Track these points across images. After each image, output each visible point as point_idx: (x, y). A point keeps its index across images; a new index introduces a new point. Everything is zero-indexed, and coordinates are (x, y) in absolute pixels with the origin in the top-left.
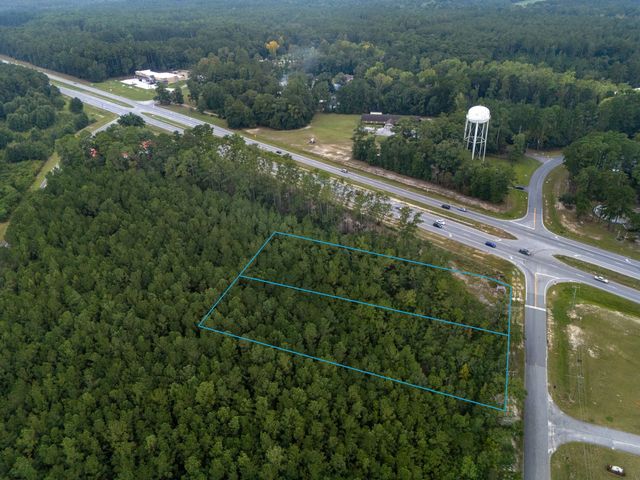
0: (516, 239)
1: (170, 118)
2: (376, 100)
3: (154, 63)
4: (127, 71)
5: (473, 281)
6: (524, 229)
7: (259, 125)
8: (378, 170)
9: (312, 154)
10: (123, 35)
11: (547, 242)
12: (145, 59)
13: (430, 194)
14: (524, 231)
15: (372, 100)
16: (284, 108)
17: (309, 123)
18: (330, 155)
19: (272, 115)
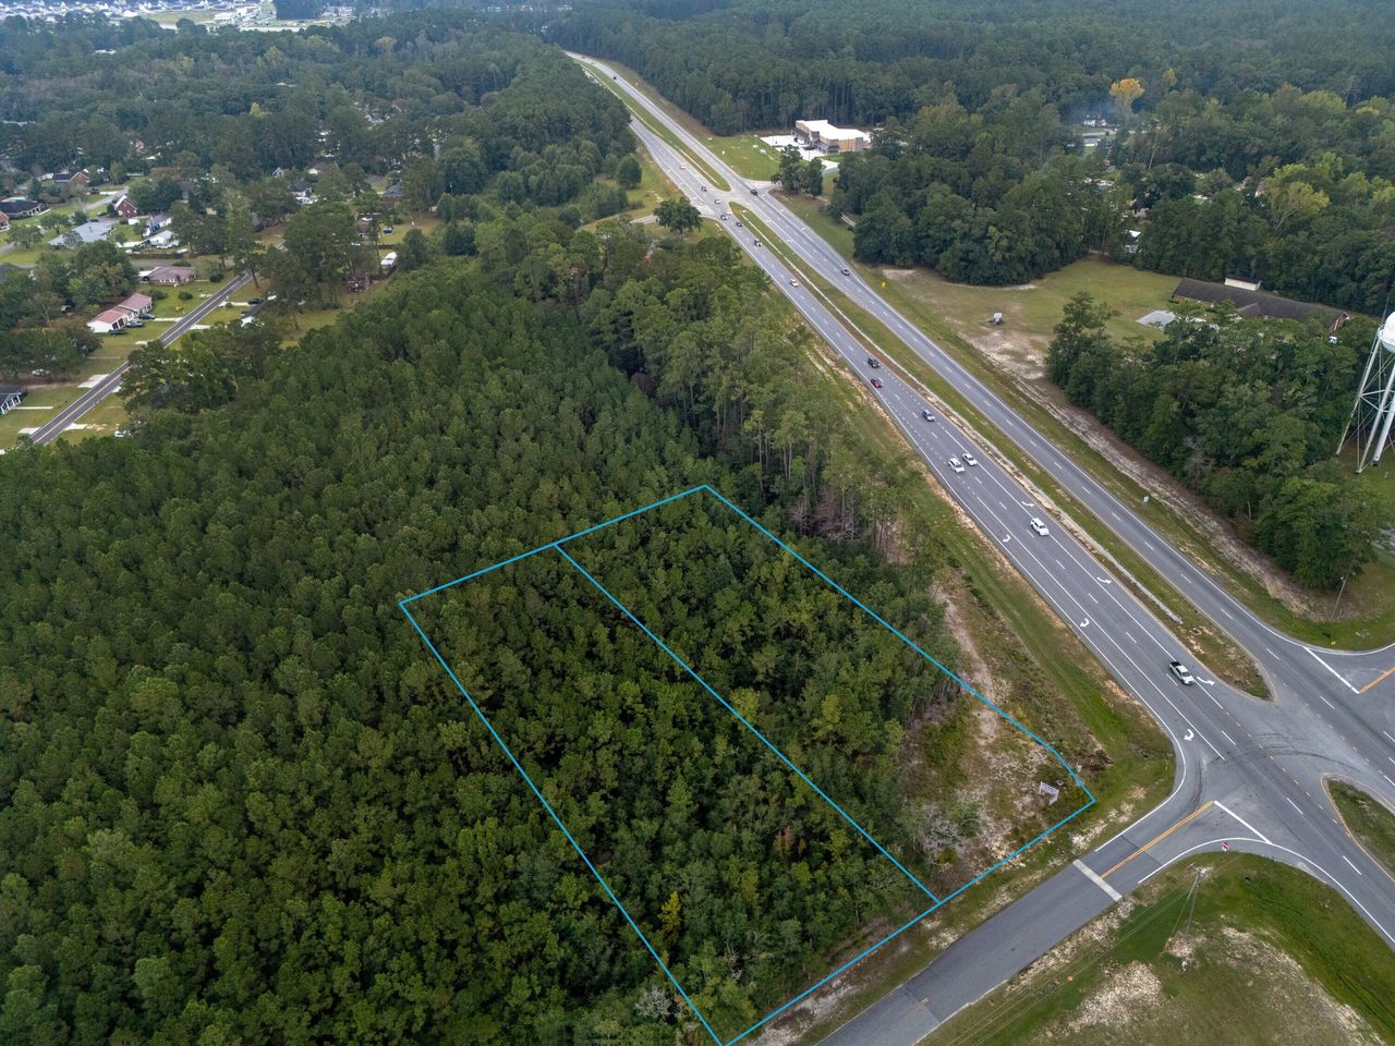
0: (1264, 694)
1: (768, 221)
2: (1251, 251)
3: (844, 107)
4: (783, 117)
5: (1006, 744)
6: (1324, 684)
7: (919, 262)
8: (1079, 418)
9: (969, 347)
10: (835, 46)
11: (1352, 739)
12: (824, 97)
13: (1155, 512)
14: (1316, 686)
15: (1238, 248)
16: (977, 232)
17: (1039, 277)
18: (1004, 359)
19: (947, 244)
